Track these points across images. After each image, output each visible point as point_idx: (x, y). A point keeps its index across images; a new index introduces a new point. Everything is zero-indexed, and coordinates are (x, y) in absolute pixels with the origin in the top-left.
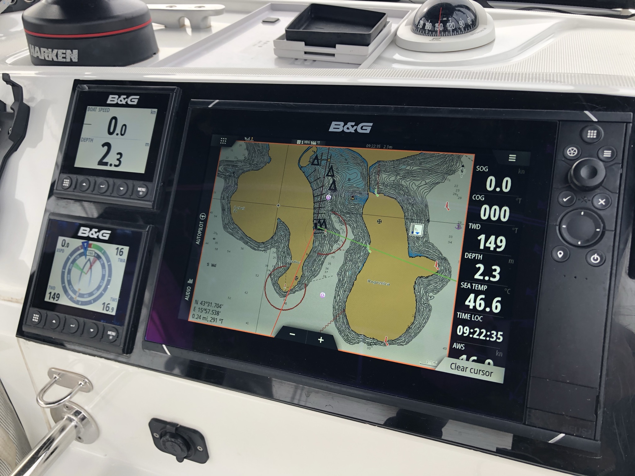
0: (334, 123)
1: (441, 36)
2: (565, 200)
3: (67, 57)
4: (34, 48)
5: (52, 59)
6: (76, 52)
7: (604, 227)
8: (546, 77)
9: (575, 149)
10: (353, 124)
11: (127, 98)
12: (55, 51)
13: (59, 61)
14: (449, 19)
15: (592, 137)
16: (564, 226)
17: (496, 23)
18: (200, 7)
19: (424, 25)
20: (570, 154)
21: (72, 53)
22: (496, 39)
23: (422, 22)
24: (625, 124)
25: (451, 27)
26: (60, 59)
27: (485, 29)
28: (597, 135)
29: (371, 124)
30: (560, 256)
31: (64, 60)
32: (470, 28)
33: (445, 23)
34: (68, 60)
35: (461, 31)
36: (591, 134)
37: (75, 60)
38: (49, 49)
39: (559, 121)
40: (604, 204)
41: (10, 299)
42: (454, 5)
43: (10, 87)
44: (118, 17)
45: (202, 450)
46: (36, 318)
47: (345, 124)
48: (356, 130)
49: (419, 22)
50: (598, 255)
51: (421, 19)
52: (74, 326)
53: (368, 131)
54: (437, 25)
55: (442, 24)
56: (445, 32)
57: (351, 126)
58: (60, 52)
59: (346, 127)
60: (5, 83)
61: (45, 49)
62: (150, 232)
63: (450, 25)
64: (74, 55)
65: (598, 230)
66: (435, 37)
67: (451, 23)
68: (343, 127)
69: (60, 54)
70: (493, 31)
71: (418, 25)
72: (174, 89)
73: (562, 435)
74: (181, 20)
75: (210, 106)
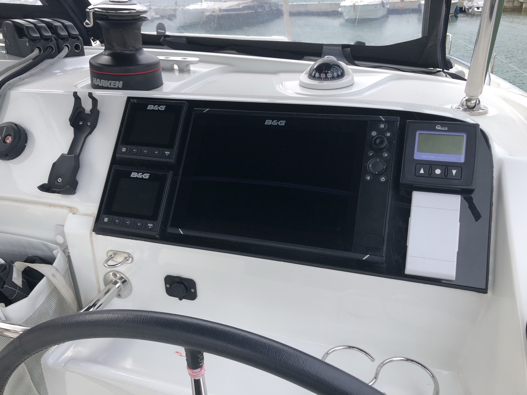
0: (267, 121)
1: (324, 80)
2: (371, 154)
3: (116, 85)
4: (97, 79)
5: (107, 86)
6: (121, 82)
7: (387, 166)
8: (368, 102)
9: (375, 132)
10: (276, 121)
11: (159, 106)
12: (110, 82)
13: (111, 87)
14: (329, 72)
15: (382, 127)
16: (370, 166)
17: (355, 75)
18: (184, 59)
19: (315, 74)
20: (373, 134)
21: (119, 83)
22: (354, 84)
23: (314, 73)
24: (396, 122)
25: (330, 76)
26: (112, 86)
27: (348, 78)
28: (384, 127)
29: (285, 121)
30: (368, 179)
31: (114, 87)
32: (340, 77)
33: (326, 74)
34: (116, 87)
35: (335, 78)
36: (382, 126)
37: (120, 87)
38: (106, 81)
39: (369, 120)
40: (387, 156)
41: (86, 214)
42: (331, 64)
43: (91, 100)
44: (143, 64)
45: (194, 291)
46: (106, 220)
47: (273, 121)
48: (278, 124)
49: (312, 73)
50: (384, 178)
51: (313, 71)
52: (128, 223)
53: (283, 125)
54: (322, 74)
55: (324, 74)
56: (326, 79)
57: (276, 122)
58: (113, 82)
59: (273, 122)
60: (89, 97)
61: (103, 81)
62: (171, 174)
63: (329, 75)
64: (120, 84)
65: (384, 167)
66: (320, 81)
67: (330, 74)
68: (272, 122)
69: (113, 83)
70: (353, 78)
71: (311, 74)
72: (185, 103)
73: (368, 255)
74: (172, 66)
75: (204, 112)
